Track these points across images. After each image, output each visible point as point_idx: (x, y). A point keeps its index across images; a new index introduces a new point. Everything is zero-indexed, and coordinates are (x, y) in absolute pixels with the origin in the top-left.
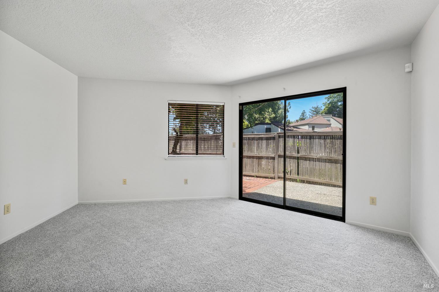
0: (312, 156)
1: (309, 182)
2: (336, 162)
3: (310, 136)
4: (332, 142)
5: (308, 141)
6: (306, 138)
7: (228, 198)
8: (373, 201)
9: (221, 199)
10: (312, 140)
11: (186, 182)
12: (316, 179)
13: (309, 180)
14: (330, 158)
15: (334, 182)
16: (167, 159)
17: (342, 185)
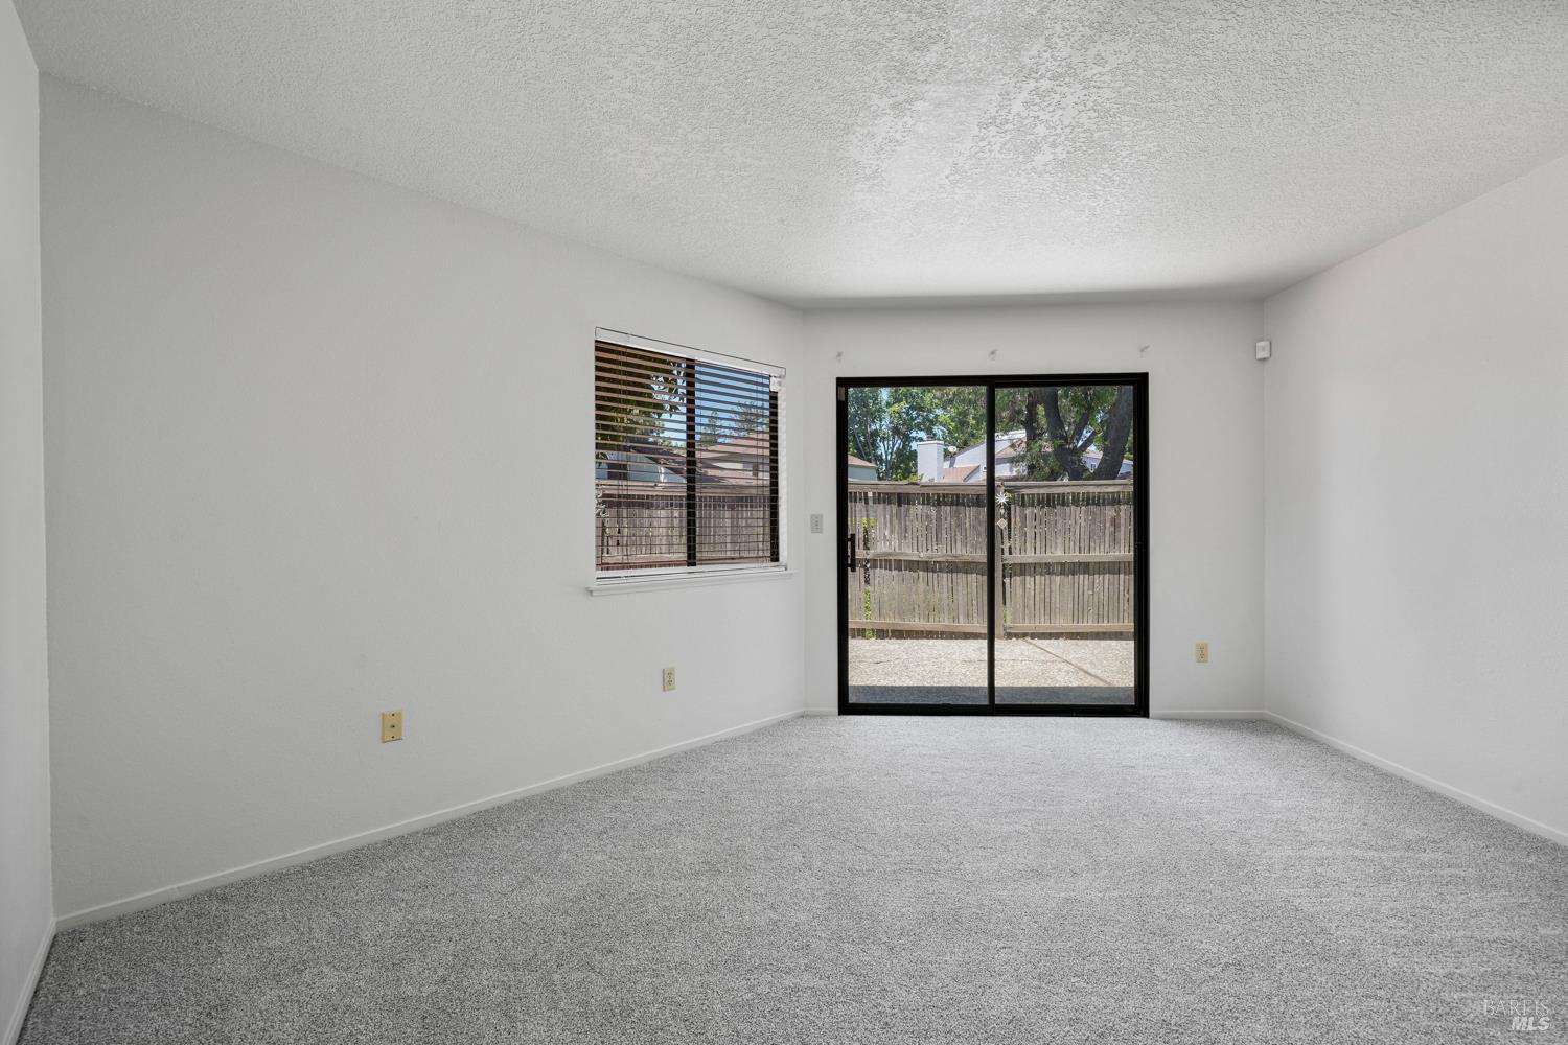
0: (907, 555)
1: (900, 634)
2: (966, 567)
3: (899, 494)
4: (957, 511)
5: (894, 507)
6: (890, 503)
7: (803, 716)
8: (1202, 653)
9: (782, 723)
10: (904, 507)
11: (668, 680)
12: (918, 623)
13: (899, 628)
14: (954, 560)
15: (963, 625)
16: (597, 590)
17: (985, 631)
